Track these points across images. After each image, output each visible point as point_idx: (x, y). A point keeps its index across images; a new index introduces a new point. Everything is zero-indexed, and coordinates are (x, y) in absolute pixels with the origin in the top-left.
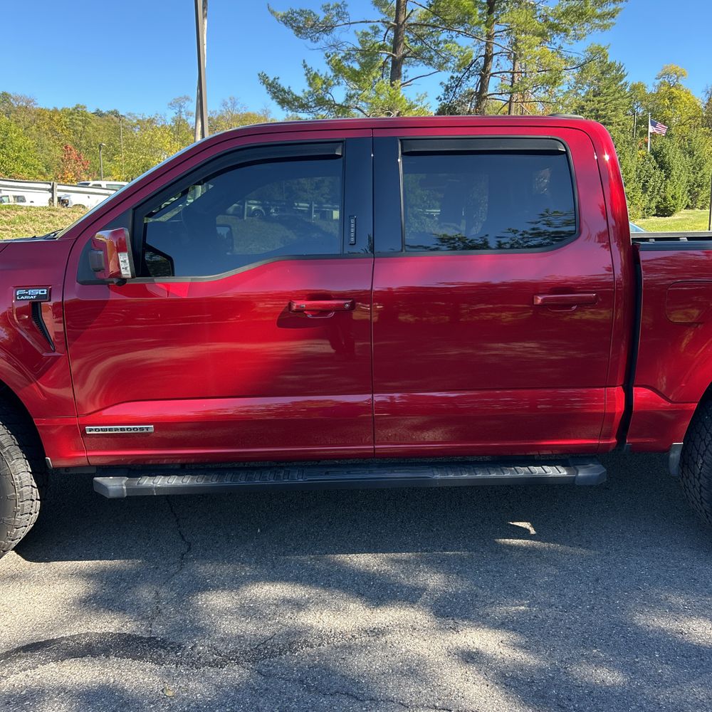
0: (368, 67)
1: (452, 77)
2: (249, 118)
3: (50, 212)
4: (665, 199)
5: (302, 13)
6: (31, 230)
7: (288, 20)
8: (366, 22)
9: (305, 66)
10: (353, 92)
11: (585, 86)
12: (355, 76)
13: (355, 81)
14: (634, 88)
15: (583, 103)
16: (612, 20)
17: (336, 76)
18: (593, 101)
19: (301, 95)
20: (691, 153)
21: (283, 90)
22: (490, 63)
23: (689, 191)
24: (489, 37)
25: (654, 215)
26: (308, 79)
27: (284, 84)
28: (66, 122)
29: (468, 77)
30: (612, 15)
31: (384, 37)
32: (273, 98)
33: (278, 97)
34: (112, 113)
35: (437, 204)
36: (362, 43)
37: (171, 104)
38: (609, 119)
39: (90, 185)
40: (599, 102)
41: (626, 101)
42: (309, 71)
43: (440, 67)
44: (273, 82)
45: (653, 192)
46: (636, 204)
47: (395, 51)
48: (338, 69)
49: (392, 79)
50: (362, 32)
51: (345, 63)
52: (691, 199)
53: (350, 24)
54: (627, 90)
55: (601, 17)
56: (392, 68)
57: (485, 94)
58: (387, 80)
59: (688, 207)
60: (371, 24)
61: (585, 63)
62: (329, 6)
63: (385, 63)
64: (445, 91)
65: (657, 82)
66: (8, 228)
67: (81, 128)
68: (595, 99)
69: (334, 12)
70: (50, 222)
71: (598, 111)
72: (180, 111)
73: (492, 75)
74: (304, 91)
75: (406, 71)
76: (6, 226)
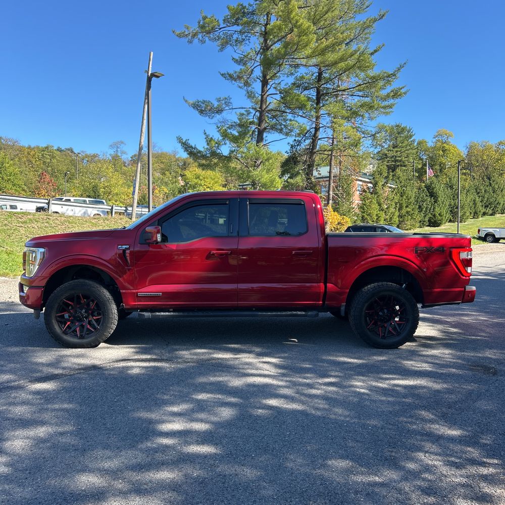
0: (243, 135)
1: (295, 140)
2: (163, 155)
3: (47, 217)
4: (434, 216)
5: (204, 102)
6: (36, 227)
7: (196, 106)
8: (242, 108)
9: (205, 134)
10: (234, 149)
11: (387, 141)
12: (235, 140)
13: (234, 142)
14: (419, 143)
15: (387, 152)
16: (391, 110)
17: (223, 139)
18: (393, 151)
19: (201, 149)
20: (451, 187)
21: (191, 147)
22: (318, 132)
23: (451, 211)
24: (318, 118)
25: (427, 226)
26: (207, 141)
27: (192, 143)
28: (38, 156)
29: (305, 140)
30: (390, 107)
31: (253, 117)
32: (184, 151)
33: (188, 151)
34: (69, 150)
35: (285, 216)
36: (239, 119)
37: (111, 146)
38: (403, 163)
39: (63, 200)
40: (397, 152)
41: (414, 151)
42: (207, 136)
43: (287, 134)
44: (185, 142)
45: (426, 211)
46: (415, 219)
47: (259, 126)
48: (225, 135)
49: (258, 142)
50: (240, 113)
51: (229, 131)
52: (452, 216)
53: (233, 109)
54: (416, 144)
55: (384, 107)
56: (258, 134)
57: (315, 151)
58: (255, 143)
59: (450, 221)
60: (245, 109)
61: (376, 134)
62: (220, 98)
63: (254, 131)
64: (291, 148)
65: (434, 140)
66: (22, 225)
67: (49, 161)
68: (394, 150)
69: (223, 102)
70: (47, 222)
71: (396, 157)
72: (117, 151)
73: (319, 139)
74: (204, 147)
75: (266, 137)
76: (21, 225)
